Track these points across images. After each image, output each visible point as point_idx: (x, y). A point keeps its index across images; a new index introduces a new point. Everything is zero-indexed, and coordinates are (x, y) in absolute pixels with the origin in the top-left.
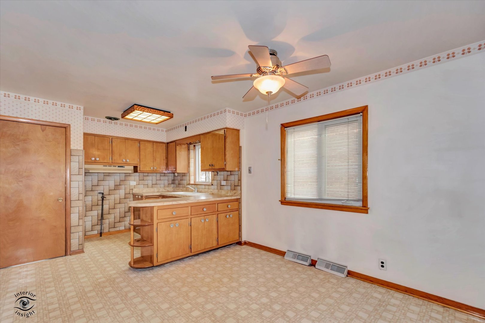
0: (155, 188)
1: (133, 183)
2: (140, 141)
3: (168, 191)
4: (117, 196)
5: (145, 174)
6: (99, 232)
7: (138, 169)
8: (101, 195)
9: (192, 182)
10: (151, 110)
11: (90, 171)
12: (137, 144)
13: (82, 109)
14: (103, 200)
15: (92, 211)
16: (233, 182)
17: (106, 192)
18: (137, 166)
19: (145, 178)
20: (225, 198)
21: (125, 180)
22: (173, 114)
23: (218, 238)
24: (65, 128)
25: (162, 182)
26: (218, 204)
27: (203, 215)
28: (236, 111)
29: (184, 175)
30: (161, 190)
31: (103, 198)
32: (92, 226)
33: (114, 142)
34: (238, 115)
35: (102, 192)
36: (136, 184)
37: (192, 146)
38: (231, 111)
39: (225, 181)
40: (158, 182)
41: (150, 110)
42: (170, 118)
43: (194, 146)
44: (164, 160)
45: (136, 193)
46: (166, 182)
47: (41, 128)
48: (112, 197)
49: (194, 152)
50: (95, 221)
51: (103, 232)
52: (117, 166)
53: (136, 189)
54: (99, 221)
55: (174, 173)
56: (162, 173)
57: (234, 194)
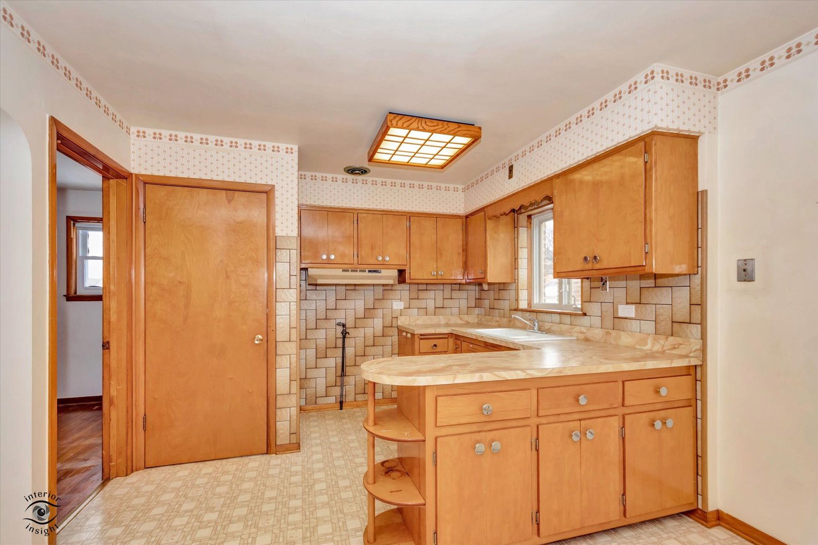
0: (440, 316)
1: (398, 305)
2: (410, 216)
3: (468, 324)
4: (369, 331)
5: (421, 287)
6: (339, 400)
7: (407, 276)
8: (340, 329)
9: (523, 305)
10: (426, 122)
11: (318, 280)
12: (405, 222)
13: (296, 151)
14: (344, 337)
15: (326, 357)
16: (665, 311)
17: (350, 323)
18: (405, 270)
19: (422, 295)
20: (650, 365)
21: (383, 299)
22: (480, 128)
23: (624, 494)
24: (266, 193)
25: (454, 303)
26: (623, 382)
27: (577, 416)
28: (687, 73)
29: (502, 287)
30: (455, 320)
31: (345, 334)
32: (326, 387)
33: (361, 221)
34: (693, 87)
35: (343, 321)
36: (403, 308)
37: (523, 218)
38: (672, 73)
39: (633, 307)
40: (448, 303)
41: (423, 124)
42: (473, 142)
43: (529, 217)
44: (459, 254)
45: (404, 327)
46: (464, 303)
47: (227, 197)
48: (360, 333)
49: (529, 230)
50: (332, 378)
51: (344, 401)
52: (367, 270)
53: (403, 317)
54: (339, 379)
55: (480, 284)
56: (455, 284)
57: (674, 348)
